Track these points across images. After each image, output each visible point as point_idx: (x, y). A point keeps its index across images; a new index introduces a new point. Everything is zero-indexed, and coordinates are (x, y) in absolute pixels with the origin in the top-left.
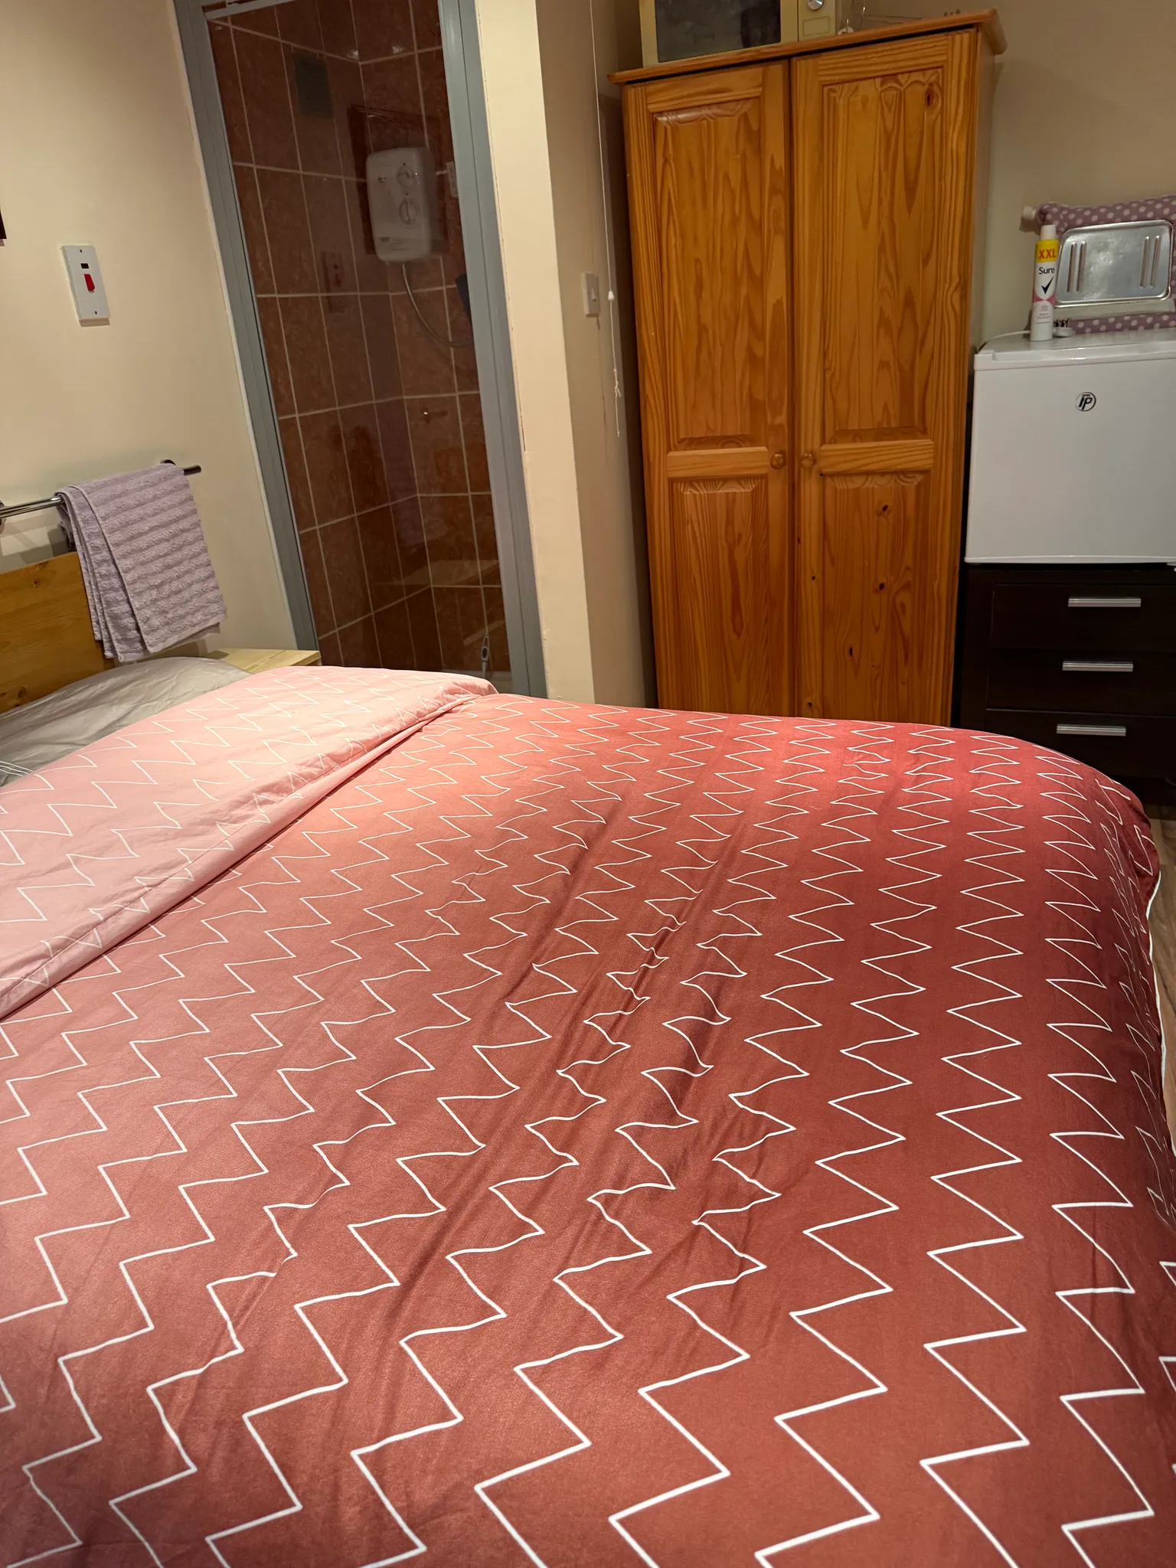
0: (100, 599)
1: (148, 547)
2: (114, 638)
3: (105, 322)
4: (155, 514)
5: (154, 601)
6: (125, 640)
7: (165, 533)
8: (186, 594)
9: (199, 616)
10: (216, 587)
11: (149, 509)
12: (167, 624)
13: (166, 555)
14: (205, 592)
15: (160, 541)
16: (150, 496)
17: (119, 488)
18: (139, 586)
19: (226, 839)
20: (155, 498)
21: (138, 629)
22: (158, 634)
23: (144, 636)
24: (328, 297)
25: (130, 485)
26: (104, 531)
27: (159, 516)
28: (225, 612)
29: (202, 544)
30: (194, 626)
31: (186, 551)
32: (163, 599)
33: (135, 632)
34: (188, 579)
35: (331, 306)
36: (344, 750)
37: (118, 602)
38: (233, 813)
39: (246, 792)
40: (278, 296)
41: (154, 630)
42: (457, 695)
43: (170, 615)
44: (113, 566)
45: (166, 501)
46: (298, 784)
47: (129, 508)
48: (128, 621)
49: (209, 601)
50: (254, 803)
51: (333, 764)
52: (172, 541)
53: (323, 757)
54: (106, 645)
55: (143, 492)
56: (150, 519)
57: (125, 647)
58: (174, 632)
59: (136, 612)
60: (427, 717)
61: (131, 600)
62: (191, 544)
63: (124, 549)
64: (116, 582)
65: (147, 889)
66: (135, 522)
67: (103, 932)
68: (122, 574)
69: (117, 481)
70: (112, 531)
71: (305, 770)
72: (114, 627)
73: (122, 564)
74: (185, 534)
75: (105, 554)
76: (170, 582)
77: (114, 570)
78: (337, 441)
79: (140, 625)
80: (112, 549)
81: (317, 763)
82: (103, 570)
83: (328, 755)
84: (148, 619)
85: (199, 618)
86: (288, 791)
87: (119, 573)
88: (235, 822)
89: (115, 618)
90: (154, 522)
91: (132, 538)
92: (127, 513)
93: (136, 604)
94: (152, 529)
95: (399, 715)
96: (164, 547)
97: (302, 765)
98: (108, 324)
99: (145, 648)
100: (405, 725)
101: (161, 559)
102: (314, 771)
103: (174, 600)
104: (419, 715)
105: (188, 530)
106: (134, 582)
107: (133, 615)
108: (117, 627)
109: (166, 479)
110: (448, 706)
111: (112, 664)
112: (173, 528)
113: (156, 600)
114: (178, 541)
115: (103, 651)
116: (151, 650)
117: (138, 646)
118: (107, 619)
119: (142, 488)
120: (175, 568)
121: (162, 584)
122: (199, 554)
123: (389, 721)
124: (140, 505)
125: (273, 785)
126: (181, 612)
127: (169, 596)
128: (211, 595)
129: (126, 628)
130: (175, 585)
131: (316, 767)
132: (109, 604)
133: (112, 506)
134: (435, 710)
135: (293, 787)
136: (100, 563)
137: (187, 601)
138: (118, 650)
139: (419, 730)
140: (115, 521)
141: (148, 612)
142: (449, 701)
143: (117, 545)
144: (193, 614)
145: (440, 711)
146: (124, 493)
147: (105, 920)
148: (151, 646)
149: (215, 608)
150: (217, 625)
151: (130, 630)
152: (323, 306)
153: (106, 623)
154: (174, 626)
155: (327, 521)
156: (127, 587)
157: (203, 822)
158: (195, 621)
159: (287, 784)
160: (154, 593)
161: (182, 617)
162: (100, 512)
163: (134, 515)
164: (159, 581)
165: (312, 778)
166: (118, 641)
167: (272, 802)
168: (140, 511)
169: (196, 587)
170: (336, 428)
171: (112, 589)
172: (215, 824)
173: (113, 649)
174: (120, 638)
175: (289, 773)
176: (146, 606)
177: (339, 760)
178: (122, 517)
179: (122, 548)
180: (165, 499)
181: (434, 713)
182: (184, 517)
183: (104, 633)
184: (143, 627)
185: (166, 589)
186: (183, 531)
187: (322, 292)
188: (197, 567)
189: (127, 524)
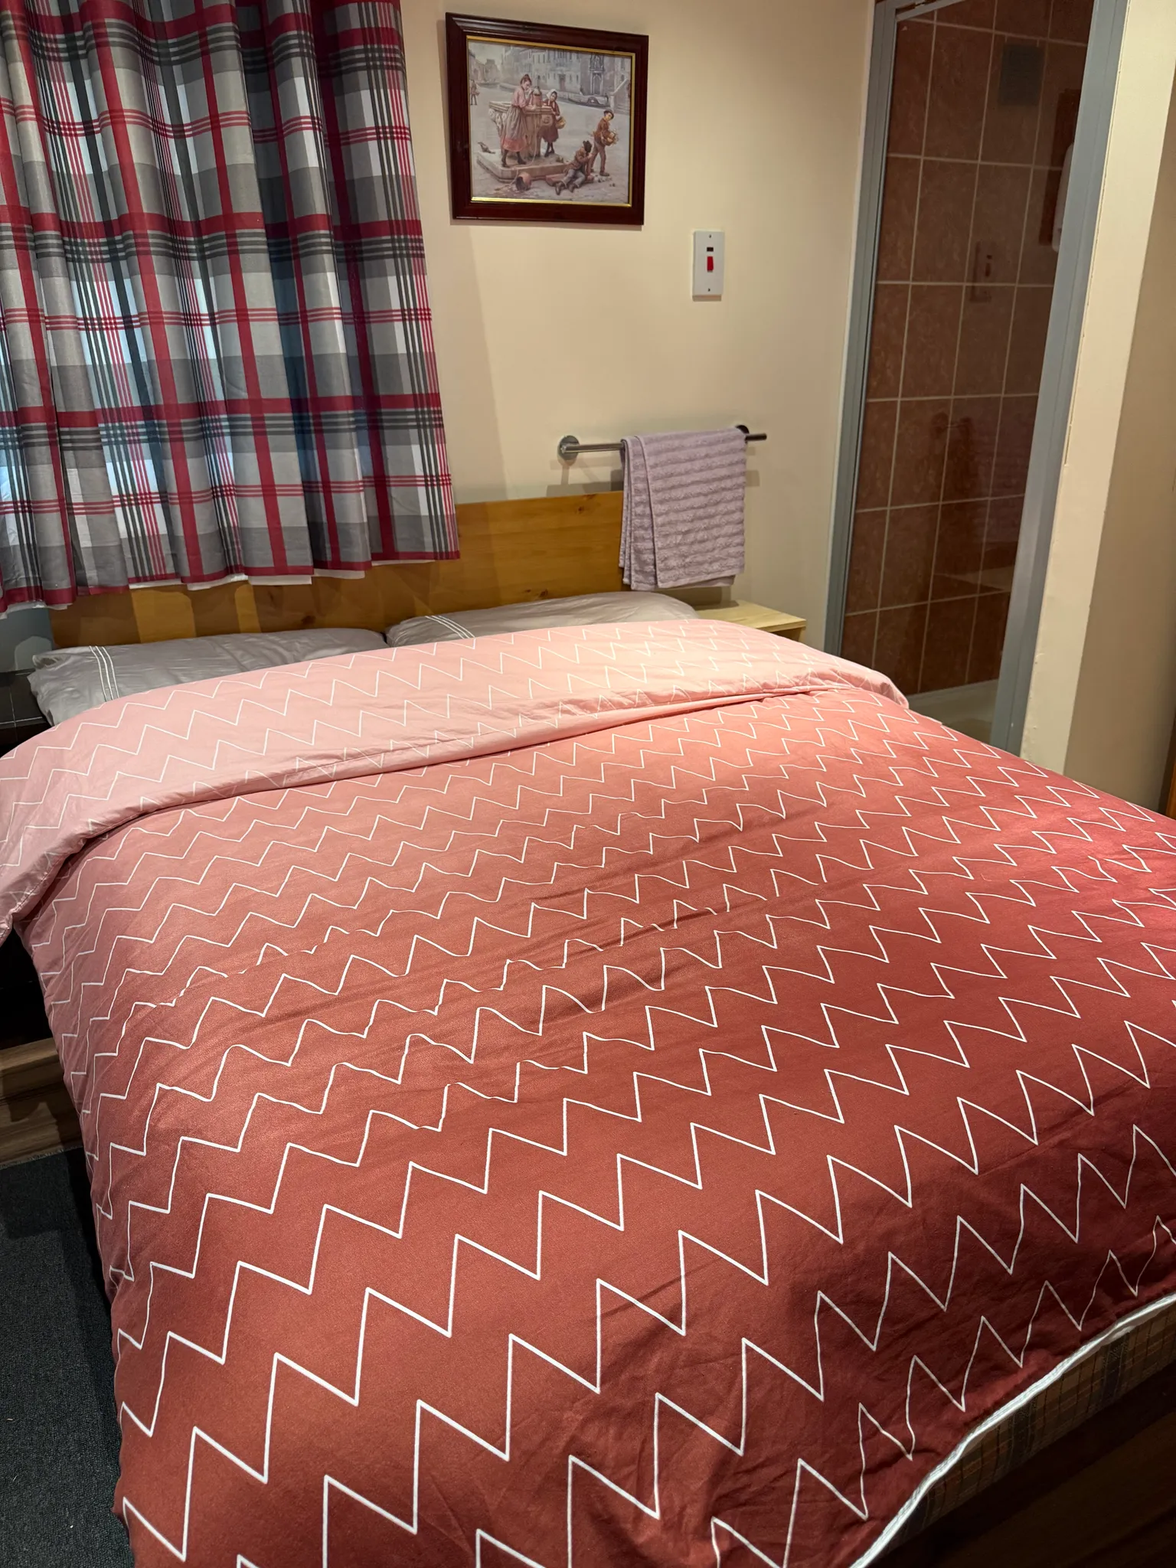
0: (631, 534)
1: (684, 498)
2: (633, 568)
3: (718, 298)
4: (701, 470)
5: (678, 545)
6: (641, 572)
7: (705, 488)
8: (709, 545)
9: (716, 566)
10: (742, 544)
11: (697, 465)
12: (684, 567)
13: (700, 508)
14: (728, 546)
15: (699, 495)
16: (703, 455)
17: (676, 443)
18: (667, 529)
19: (518, 728)
20: (707, 456)
21: (655, 565)
22: (671, 573)
23: (658, 572)
24: (973, 287)
25: (687, 442)
26: (649, 477)
27: (704, 473)
28: (742, 567)
29: (739, 504)
30: (709, 573)
31: (721, 508)
32: (685, 544)
33: (652, 567)
34: (715, 532)
35: (973, 296)
36: (665, 693)
37: (644, 539)
38: (535, 711)
39: (555, 699)
40: (911, 283)
41: (668, 569)
42: (828, 681)
43: (688, 560)
44: (648, 508)
45: (717, 461)
46: (604, 706)
47: (678, 462)
48: (648, 557)
49: (729, 556)
50: (558, 710)
51: (649, 701)
52: (710, 497)
53: (640, 693)
54: (626, 573)
55: (698, 450)
56: (695, 474)
57: (641, 577)
58: (689, 575)
59: (657, 551)
60: (775, 690)
61: (656, 539)
62: (729, 501)
63: (660, 495)
64: (646, 522)
65: (436, 741)
66: (680, 474)
67: (386, 758)
68: (654, 517)
69: (677, 437)
70: (655, 479)
71: (618, 698)
72: (636, 559)
73: (657, 508)
74: (725, 493)
75: (644, 497)
76: (698, 531)
77: (648, 511)
78: (939, 431)
79: (657, 562)
80: (651, 493)
81: (633, 696)
82: (639, 510)
83: (646, 693)
84: (666, 559)
85: (715, 568)
86: (593, 710)
87: (652, 515)
88: (533, 719)
89: (638, 552)
90: (697, 477)
91: (673, 487)
92: (675, 466)
93: (659, 544)
94: (693, 483)
95: (742, 681)
96: (702, 500)
97: (618, 693)
98: (720, 300)
99: (656, 583)
100: (744, 690)
101: (694, 511)
102: (626, 701)
103: (696, 547)
104: (765, 686)
105: (730, 489)
106: (663, 525)
107: (654, 553)
108: (638, 559)
109: (724, 441)
110: (808, 688)
111: (627, 588)
112: (714, 486)
113: (679, 544)
114: (716, 497)
115: (623, 577)
116: (660, 585)
117: (652, 579)
118: (632, 551)
119: (697, 446)
120: (706, 521)
121: (688, 532)
122: (733, 512)
123: (730, 683)
124: (691, 460)
125: (582, 701)
126: (700, 558)
127: (692, 543)
128: (732, 550)
129: (644, 563)
130: (700, 535)
131: (630, 699)
132: (636, 539)
133: (663, 457)
134: (790, 687)
135: (599, 708)
136: (638, 504)
137: (708, 551)
138: (633, 578)
139: (760, 700)
140: (660, 471)
141: (666, 553)
142: (812, 683)
143: (657, 491)
144: (711, 563)
145: (795, 689)
146: (681, 448)
147: (393, 751)
148: (662, 582)
149: (732, 562)
150: (732, 577)
151: (648, 564)
152: (966, 294)
153: (630, 554)
154: (691, 569)
155: (903, 504)
156: (655, 528)
157: (509, 710)
158: (710, 569)
159: (595, 705)
160: (680, 537)
161: (700, 564)
162: (650, 461)
163: (682, 467)
164: (686, 529)
165: (621, 706)
166: (636, 571)
167: (574, 714)
168: (688, 466)
169: (721, 541)
170: (944, 417)
171: (642, 527)
172: (518, 715)
173: (630, 576)
174: (638, 569)
175: (601, 696)
176: (668, 547)
177: (656, 700)
178: (669, 469)
179: (660, 494)
180: (715, 459)
181: (786, 690)
182: (729, 477)
183: (627, 562)
184: (660, 565)
185: (691, 537)
186: (724, 489)
187: (968, 281)
188: (728, 523)
189: (672, 475)
